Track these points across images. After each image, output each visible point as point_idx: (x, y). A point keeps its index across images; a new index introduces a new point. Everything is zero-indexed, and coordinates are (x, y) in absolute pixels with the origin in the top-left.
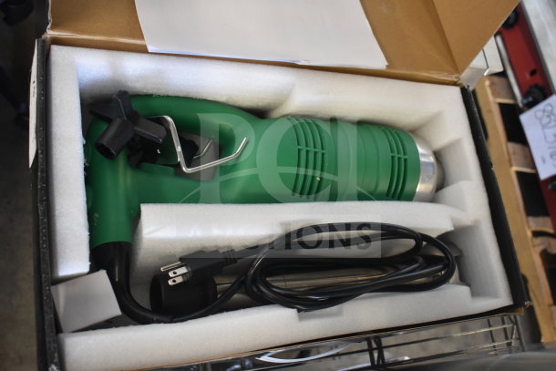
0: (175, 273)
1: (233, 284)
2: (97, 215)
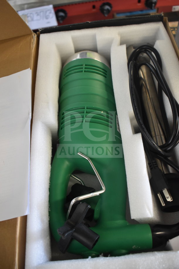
2: (134, 247)
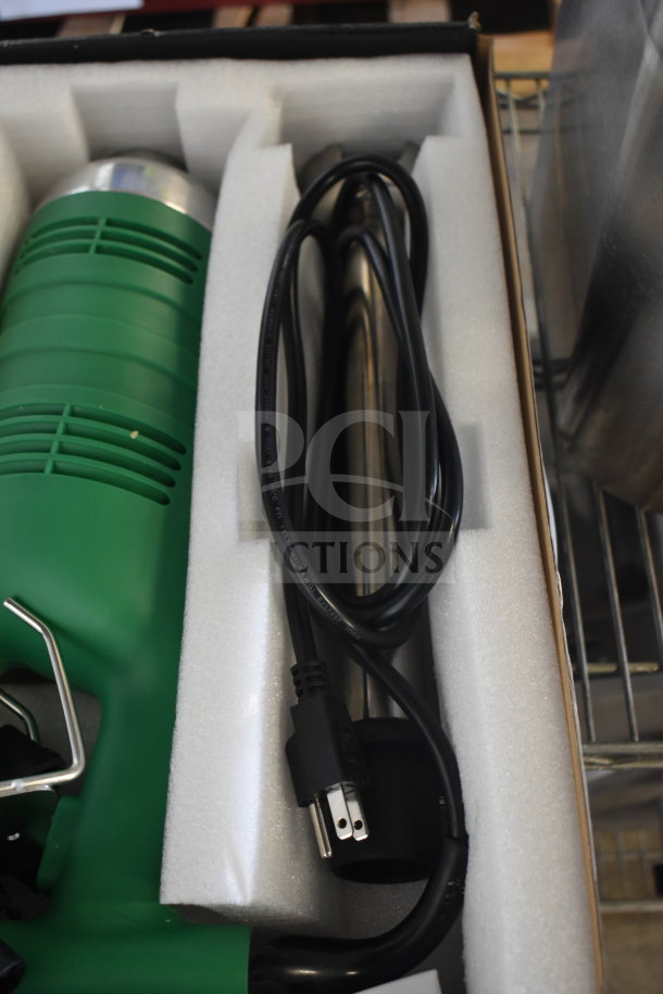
0: (343, 823)
1: (367, 669)
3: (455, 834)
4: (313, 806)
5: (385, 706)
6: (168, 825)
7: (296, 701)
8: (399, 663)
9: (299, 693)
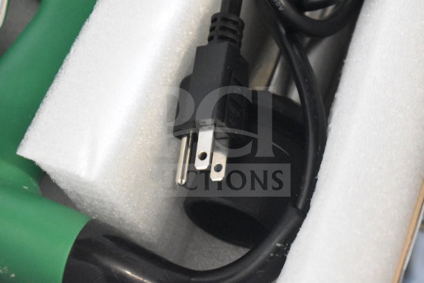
0: (203, 156)
1: (284, 52)
3: (300, 206)
4: (185, 139)
5: (285, 88)
6: (49, 93)
7: (206, 43)
8: (315, 58)
9: (210, 39)
